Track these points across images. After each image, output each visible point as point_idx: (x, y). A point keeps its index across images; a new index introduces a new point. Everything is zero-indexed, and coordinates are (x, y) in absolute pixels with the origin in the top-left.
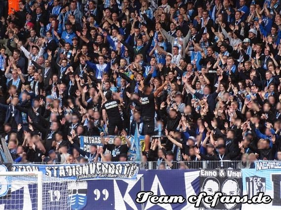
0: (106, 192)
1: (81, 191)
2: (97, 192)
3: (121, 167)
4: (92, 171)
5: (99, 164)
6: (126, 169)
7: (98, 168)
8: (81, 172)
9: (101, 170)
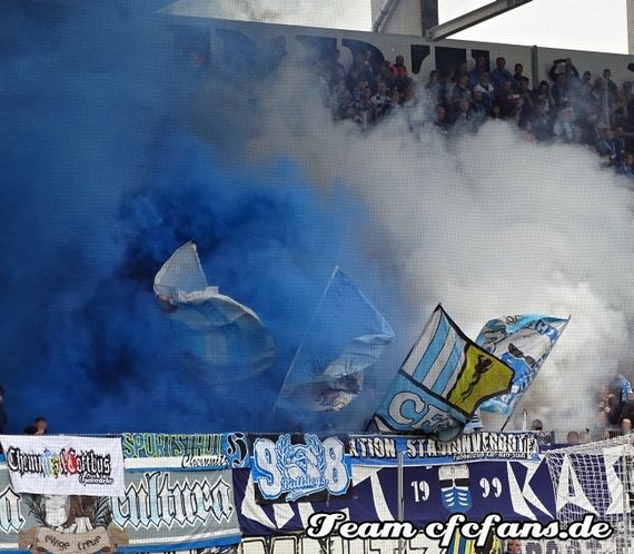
0: (497, 483)
1: (460, 482)
2: (484, 483)
3: (514, 441)
4: (477, 447)
5: (485, 435)
6: (521, 443)
7: (485, 442)
8: (459, 449)
9: (488, 445)
